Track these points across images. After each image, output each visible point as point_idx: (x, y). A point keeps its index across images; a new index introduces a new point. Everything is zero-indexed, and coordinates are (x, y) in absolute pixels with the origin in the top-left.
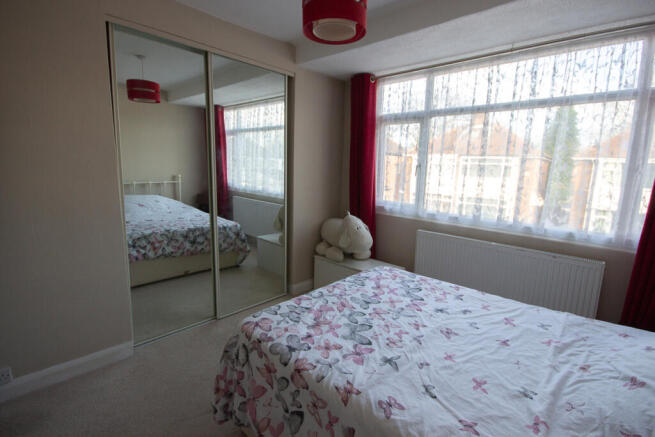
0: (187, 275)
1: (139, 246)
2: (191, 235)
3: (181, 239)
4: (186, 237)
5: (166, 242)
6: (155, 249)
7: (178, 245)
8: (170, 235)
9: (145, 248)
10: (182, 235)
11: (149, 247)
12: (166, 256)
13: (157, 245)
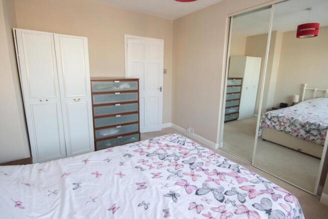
0: (299, 151)
1: (273, 121)
2: (307, 126)
3: (299, 126)
4: (303, 126)
5: (288, 124)
6: (280, 125)
7: (295, 129)
8: (292, 121)
9: (275, 122)
10: (300, 124)
11: (278, 123)
12: (286, 132)
13: (282, 124)
